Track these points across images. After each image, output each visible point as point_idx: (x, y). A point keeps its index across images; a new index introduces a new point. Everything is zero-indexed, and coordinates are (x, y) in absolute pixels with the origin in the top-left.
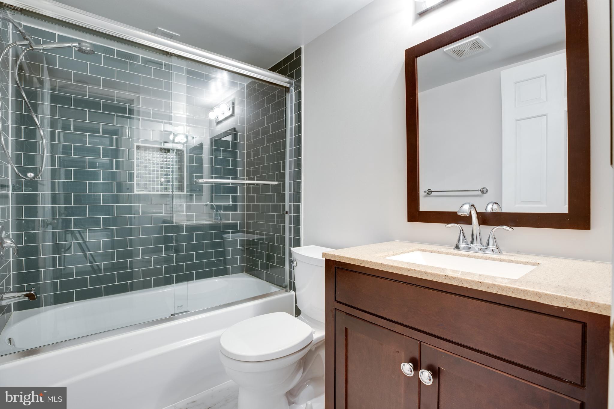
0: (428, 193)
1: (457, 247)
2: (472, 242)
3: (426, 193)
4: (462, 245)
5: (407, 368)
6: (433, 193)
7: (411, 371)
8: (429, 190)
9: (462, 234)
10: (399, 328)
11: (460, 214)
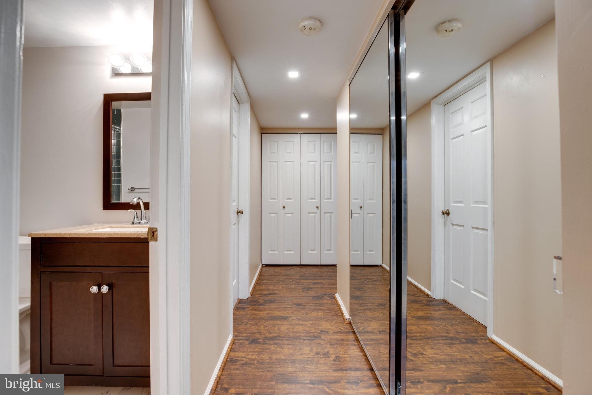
0: (131, 190)
1: (133, 223)
2: (141, 219)
3: (130, 190)
4: (136, 221)
5: (94, 289)
6: (135, 190)
7: (97, 290)
8: (132, 187)
9: (136, 215)
10: (89, 269)
11: (131, 203)
